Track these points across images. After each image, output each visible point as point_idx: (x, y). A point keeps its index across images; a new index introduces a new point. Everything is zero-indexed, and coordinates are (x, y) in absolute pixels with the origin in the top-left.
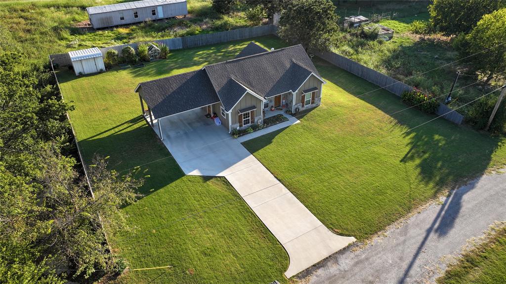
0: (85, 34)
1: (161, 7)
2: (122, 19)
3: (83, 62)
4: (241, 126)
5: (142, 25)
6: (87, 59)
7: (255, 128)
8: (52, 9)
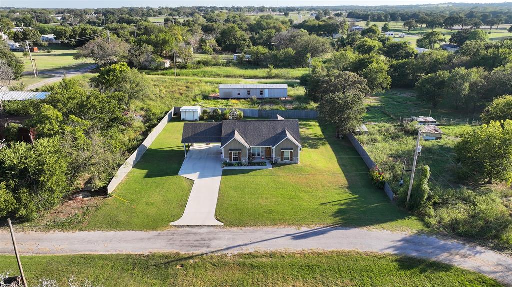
0: (211, 100)
1: (268, 90)
2: (239, 94)
3: (187, 113)
4: (231, 160)
5: (249, 100)
6: (189, 111)
7: (240, 164)
8: (209, 84)
